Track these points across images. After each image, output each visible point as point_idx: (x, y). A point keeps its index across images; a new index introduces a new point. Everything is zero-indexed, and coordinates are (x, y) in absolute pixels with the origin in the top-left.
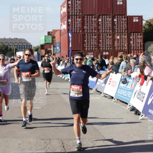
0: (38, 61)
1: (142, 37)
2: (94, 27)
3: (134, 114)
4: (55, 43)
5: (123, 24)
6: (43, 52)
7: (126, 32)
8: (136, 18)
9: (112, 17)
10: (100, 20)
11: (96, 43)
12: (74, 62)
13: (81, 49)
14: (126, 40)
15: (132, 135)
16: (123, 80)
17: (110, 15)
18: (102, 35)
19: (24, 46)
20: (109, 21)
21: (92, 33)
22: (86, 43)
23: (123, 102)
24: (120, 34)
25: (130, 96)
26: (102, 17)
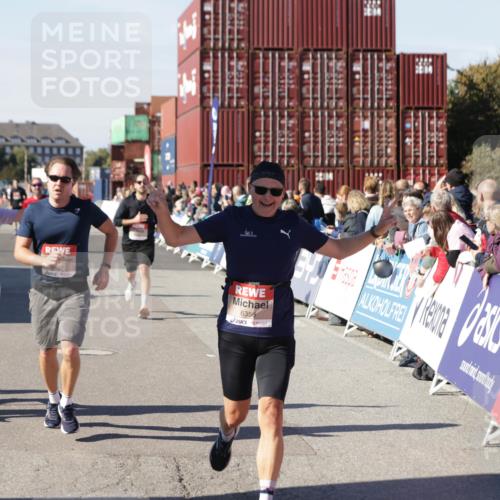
0: (103, 198)
1: (442, 125)
2: (289, 89)
3: (414, 375)
4: (159, 139)
5: (381, 79)
6: (119, 169)
7: (391, 108)
8: (426, 60)
9: (345, 56)
10: (307, 67)
11: (293, 142)
12: (220, 203)
13: (243, 160)
14: (393, 134)
15: (406, 446)
16: (378, 265)
17: (341, 50)
18: (314, 115)
19: (59, 148)
20: (336, 71)
21: (279, 108)
22: (260, 142)
23: (377, 336)
24: (372, 114)
25: (401, 317)
26: (313, 58)
